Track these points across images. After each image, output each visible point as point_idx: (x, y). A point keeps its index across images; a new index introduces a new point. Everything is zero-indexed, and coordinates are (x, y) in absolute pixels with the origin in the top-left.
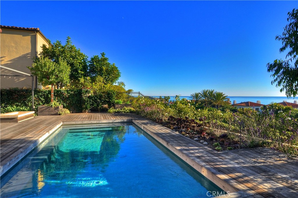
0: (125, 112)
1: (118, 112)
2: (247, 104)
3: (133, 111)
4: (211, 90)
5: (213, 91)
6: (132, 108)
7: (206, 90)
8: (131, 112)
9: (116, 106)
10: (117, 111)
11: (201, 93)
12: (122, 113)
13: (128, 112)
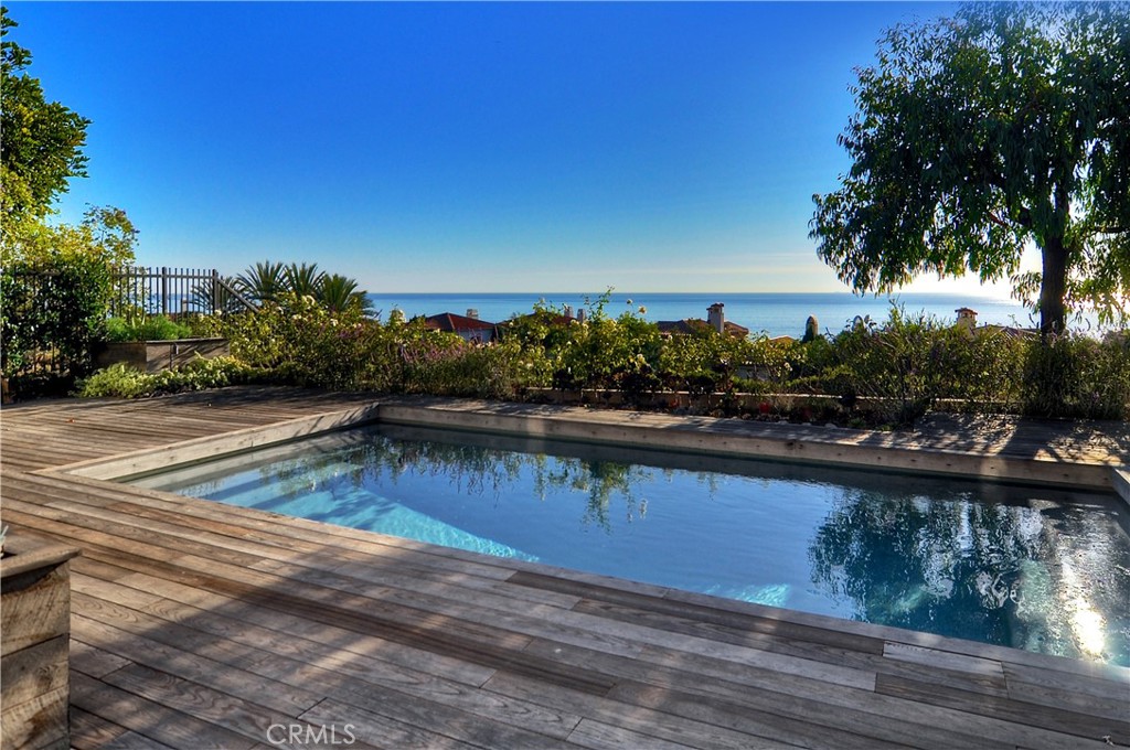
0: (207, 383)
1: (174, 387)
2: (444, 321)
3: (246, 373)
4: (304, 265)
5: (312, 269)
6: (232, 359)
7: (274, 263)
8: (236, 378)
9: (152, 352)
10: (166, 382)
11: (247, 276)
12: (194, 387)
13: (220, 384)
